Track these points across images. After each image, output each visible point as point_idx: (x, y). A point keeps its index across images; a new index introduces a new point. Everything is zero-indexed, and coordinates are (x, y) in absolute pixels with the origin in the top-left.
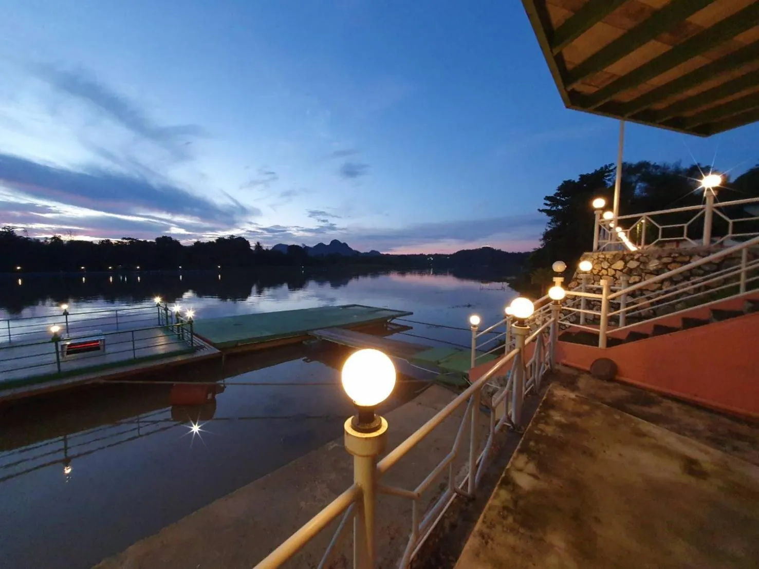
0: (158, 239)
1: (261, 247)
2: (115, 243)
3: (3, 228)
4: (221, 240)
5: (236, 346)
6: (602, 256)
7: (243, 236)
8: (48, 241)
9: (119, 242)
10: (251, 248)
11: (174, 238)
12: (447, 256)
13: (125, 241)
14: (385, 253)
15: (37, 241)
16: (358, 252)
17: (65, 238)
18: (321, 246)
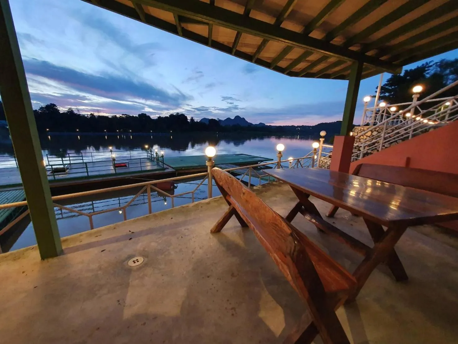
0: (139, 115)
1: (194, 120)
2: (119, 117)
3: (68, 109)
4: (172, 116)
5: (182, 169)
6: (362, 129)
7: (184, 113)
8: (89, 116)
9: (120, 116)
10: (188, 121)
11: (147, 114)
12: (310, 127)
13: (123, 116)
14: (268, 125)
15: (84, 116)
16: (251, 124)
17: (96, 114)
18: (228, 119)
